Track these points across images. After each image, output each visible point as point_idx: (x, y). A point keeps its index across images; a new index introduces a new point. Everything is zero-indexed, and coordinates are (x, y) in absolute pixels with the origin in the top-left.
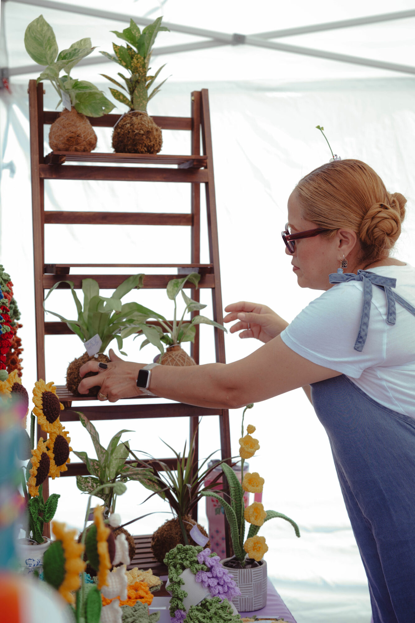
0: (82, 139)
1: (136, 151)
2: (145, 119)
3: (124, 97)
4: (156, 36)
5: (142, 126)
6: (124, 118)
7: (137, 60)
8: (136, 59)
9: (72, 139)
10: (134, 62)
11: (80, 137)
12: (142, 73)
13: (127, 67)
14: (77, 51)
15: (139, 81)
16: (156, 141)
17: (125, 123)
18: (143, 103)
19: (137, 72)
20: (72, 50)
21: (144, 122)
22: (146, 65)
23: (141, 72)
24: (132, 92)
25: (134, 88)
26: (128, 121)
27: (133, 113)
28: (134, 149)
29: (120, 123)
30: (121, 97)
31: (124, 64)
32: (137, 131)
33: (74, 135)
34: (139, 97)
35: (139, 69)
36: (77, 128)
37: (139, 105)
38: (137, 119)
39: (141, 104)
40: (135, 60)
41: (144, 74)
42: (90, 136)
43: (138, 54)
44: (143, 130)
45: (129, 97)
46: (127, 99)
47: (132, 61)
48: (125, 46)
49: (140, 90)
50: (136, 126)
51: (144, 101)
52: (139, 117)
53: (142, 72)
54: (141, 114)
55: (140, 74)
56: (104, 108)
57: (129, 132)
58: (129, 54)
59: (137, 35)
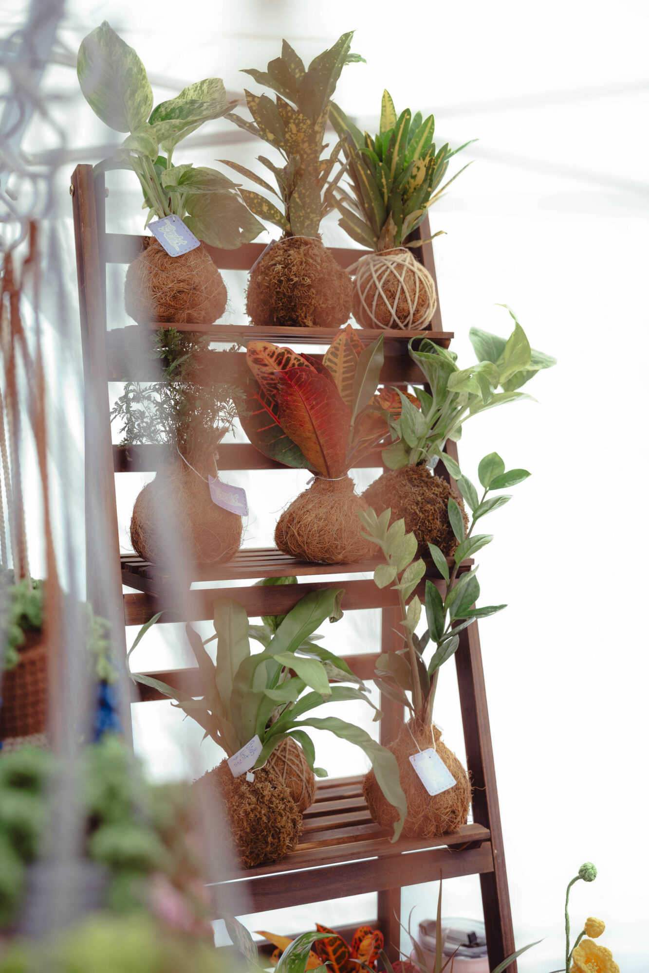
0: (204, 295)
1: (295, 323)
2: (316, 251)
3: (271, 206)
4: (338, 75)
5: (307, 268)
6: (271, 252)
7: (297, 125)
8: (294, 123)
9: (182, 295)
10: (291, 131)
11: (198, 290)
12: (308, 155)
13: (276, 143)
14: (197, 105)
15: (302, 172)
16: (339, 299)
17: (273, 262)
18: (312, 220)
19: (298, 152)
20: (186, 103)
21: (312, 258)
22: (318, 137)
23: (305, 152)
24: (287, 197)
25: (293, 187)
26: (279, 258)
27: (290, 240)
28: (291, 319)
29: (263, 263)
30: (265, 208)
31: (271, 136)
32: (296, 279)
33: (186, 287)
34: (303, 207)
35: (301, 144)
36: (192, 271)
37: (303, 223)
38: (299, 253)
39: (308, 222)
40: (292, 126)
41: (312, 156)
42: (216, 290)
43: (298, 112)
44: (309, 277)
45: (281, 207)
46: (277, 211)
47: (286, 130)
48: (274, 99)
49: (304, 191)
50: (294, 269)
51: (312, 216)
52: (303, 248)
53: (309, 152)
54: (306, 243)
55: (305, 156)
56: (241, 230)
57: (280, 281)
58: (282, 117)
59: (297, 76)
